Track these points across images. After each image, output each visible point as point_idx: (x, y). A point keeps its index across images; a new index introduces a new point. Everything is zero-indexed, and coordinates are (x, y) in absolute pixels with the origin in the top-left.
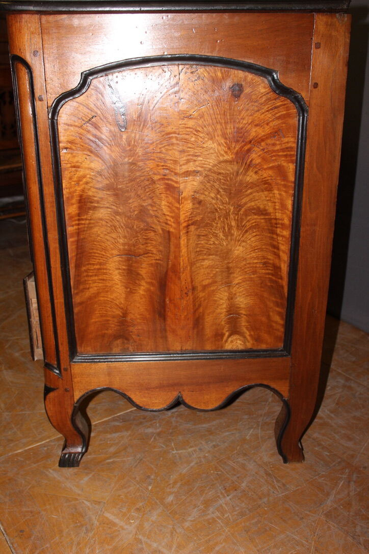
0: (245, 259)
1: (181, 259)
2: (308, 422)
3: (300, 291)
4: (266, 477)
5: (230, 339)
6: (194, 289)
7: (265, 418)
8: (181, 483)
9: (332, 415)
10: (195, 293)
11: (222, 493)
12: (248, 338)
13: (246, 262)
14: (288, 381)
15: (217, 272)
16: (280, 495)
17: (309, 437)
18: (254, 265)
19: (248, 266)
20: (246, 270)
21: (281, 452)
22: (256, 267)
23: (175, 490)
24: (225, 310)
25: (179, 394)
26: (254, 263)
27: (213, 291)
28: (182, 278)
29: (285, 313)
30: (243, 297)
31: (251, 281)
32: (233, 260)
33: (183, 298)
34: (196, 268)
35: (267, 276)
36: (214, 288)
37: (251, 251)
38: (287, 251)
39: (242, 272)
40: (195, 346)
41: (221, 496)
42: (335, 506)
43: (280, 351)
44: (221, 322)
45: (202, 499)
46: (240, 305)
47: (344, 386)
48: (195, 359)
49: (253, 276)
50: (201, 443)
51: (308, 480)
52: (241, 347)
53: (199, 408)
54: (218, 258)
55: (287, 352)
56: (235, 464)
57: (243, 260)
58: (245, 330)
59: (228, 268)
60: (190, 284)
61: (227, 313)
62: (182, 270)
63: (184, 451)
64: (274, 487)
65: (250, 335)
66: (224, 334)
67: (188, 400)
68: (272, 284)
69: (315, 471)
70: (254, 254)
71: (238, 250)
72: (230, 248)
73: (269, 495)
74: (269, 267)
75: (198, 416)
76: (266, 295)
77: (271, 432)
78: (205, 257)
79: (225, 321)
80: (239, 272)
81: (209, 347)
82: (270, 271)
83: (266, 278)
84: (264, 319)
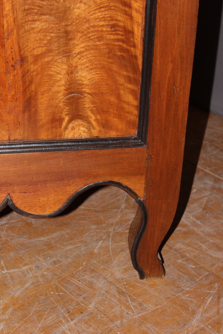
0: (88, 21)
1: (5, 19)
2: (169, 227)
3: (158, 62)
4: (118, 297)
5: (71, 125)
6: (23, 60)
7: (117, 227)
8: (13, 308)
9: (199, 222)
10: (25, 66)
11: (64, 317)
12: (94, 123)
13: (89, 24)
14: (144, 177)
15: (52, 37)
16: (136, 316)
17: (171, 248)
18: (100, 29)
19: (92, 29)
20: (89, 35)
21: (136, 266)
22: (102, 31)
23: (6, 316)
24: (63, 88)
25: (8, 197)
26: (99, 26)
27: (48, 63)
28: (6, 45)
29: (139, 91)
30: (87, 71)
31: (96, 49)
32: (73, 22)
33: (9, 72)
34: (25, 32)
35: (116, 43)
36: (49, 59)
37: (95, 10)
38: (141, 9)
39: (84, 37)
40: (26, 135)
41: (63, 321)
42: (202, 326)
43: (134, 139)
44: (59, 103)
45: (40, 325)
46: (82, 81)
47: (213, 188)
48: (27, 152)
49: (98, 43)
50: (38, 260)
51: (169, 298)
52: (85, 136)
53: (34, 213)
54: (52, 18)
55: (142, 141)
56: (80, 283)
57: (86, 22)
58: (89, 113)
59: (67, 32)
60: (17, 54)
61: (66, 92)
62: (6, 34)
63: (17, 270)
64: (128, 307)
65: (97, 120)
66: (64, 119)
67: (18, 203)
68: (122, 54)
69: (178, 287)
70: (100, 14)
71: (79, 8)
72: (68, 5)
73: (122, 317)
74: (119, 30)
75: (34, 228)
76: (115, 68)
77: (124, 243)
78: (36, 17)
79: (64, 102)
80: (81, 37)
81: (44, 135)
82: (120, 37)
83: (114, 45)
84: (113, 99)
